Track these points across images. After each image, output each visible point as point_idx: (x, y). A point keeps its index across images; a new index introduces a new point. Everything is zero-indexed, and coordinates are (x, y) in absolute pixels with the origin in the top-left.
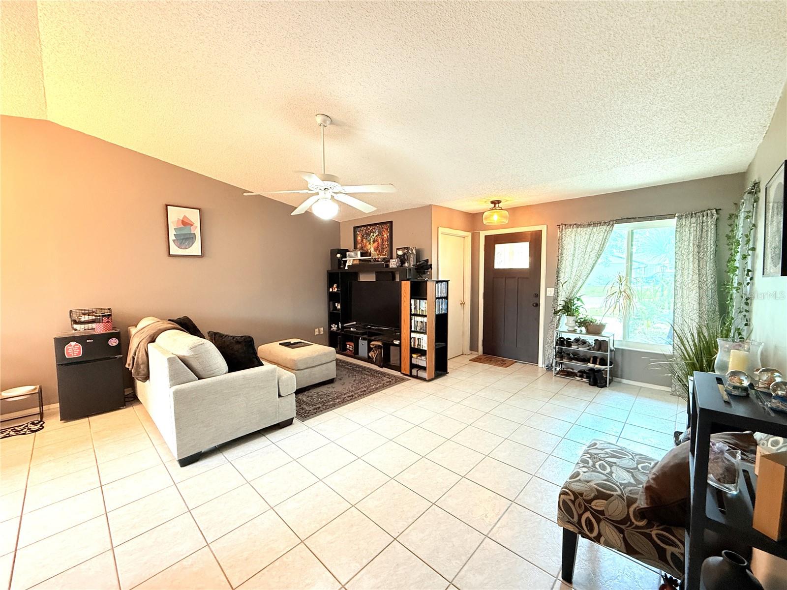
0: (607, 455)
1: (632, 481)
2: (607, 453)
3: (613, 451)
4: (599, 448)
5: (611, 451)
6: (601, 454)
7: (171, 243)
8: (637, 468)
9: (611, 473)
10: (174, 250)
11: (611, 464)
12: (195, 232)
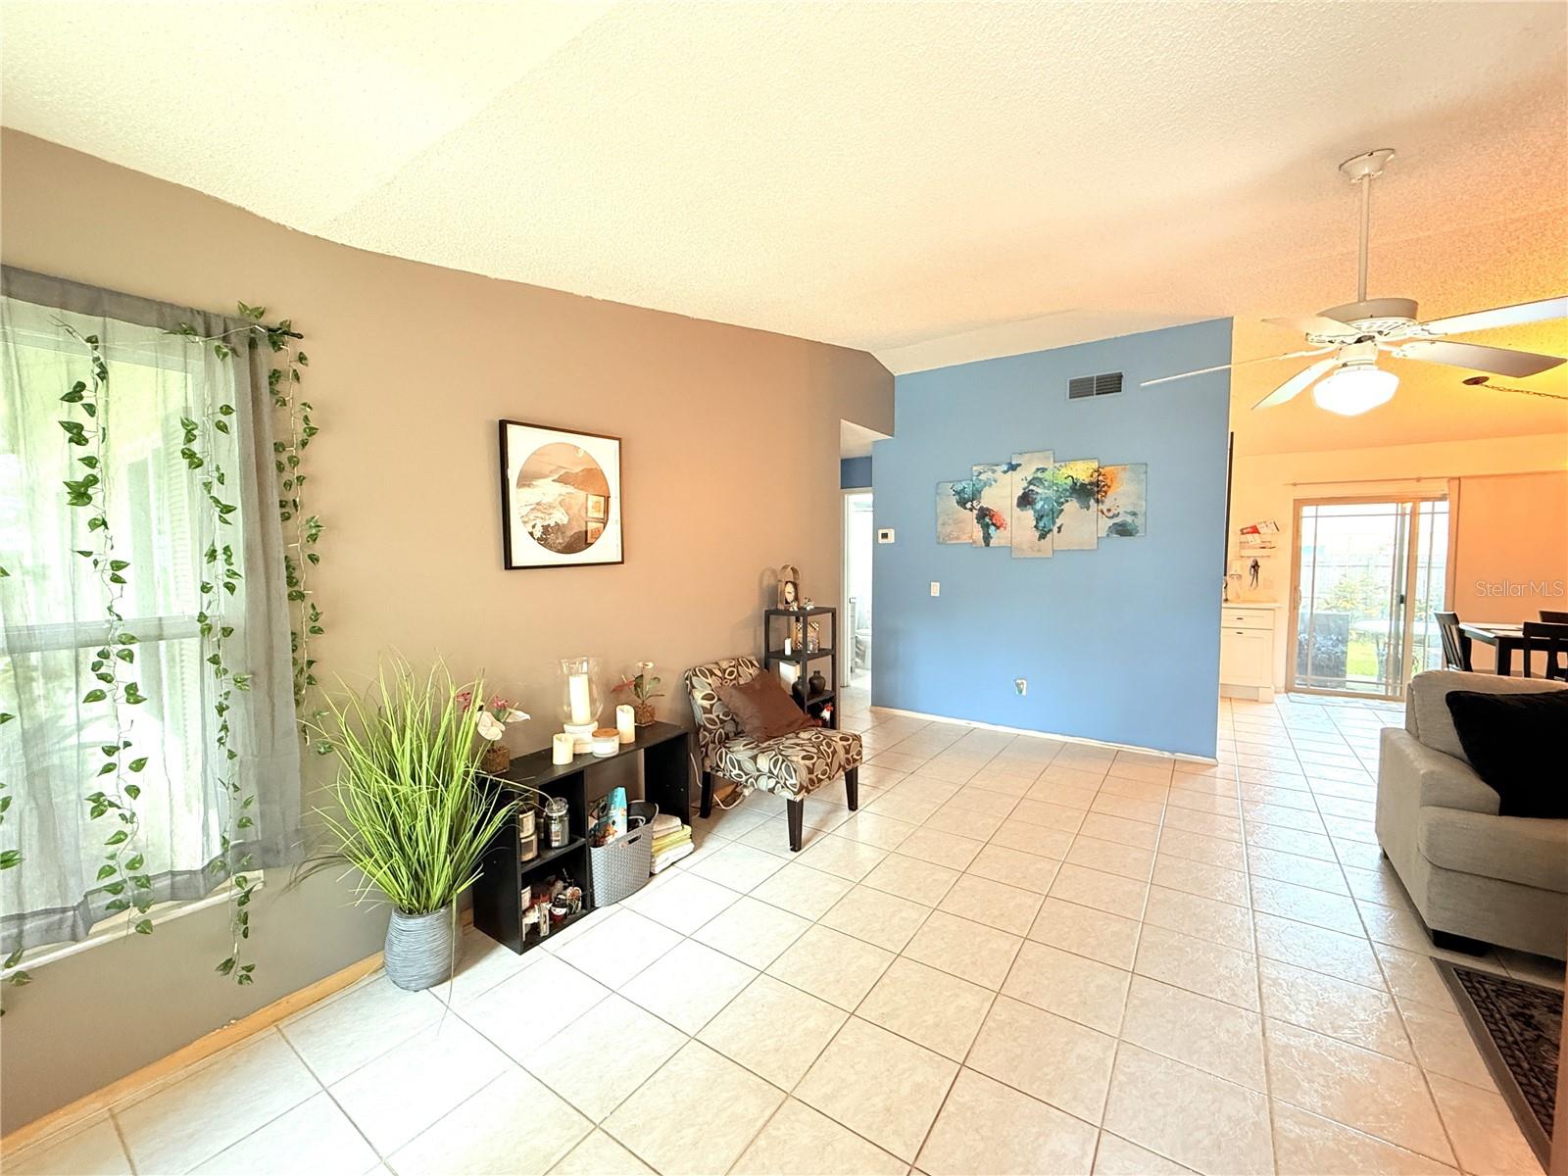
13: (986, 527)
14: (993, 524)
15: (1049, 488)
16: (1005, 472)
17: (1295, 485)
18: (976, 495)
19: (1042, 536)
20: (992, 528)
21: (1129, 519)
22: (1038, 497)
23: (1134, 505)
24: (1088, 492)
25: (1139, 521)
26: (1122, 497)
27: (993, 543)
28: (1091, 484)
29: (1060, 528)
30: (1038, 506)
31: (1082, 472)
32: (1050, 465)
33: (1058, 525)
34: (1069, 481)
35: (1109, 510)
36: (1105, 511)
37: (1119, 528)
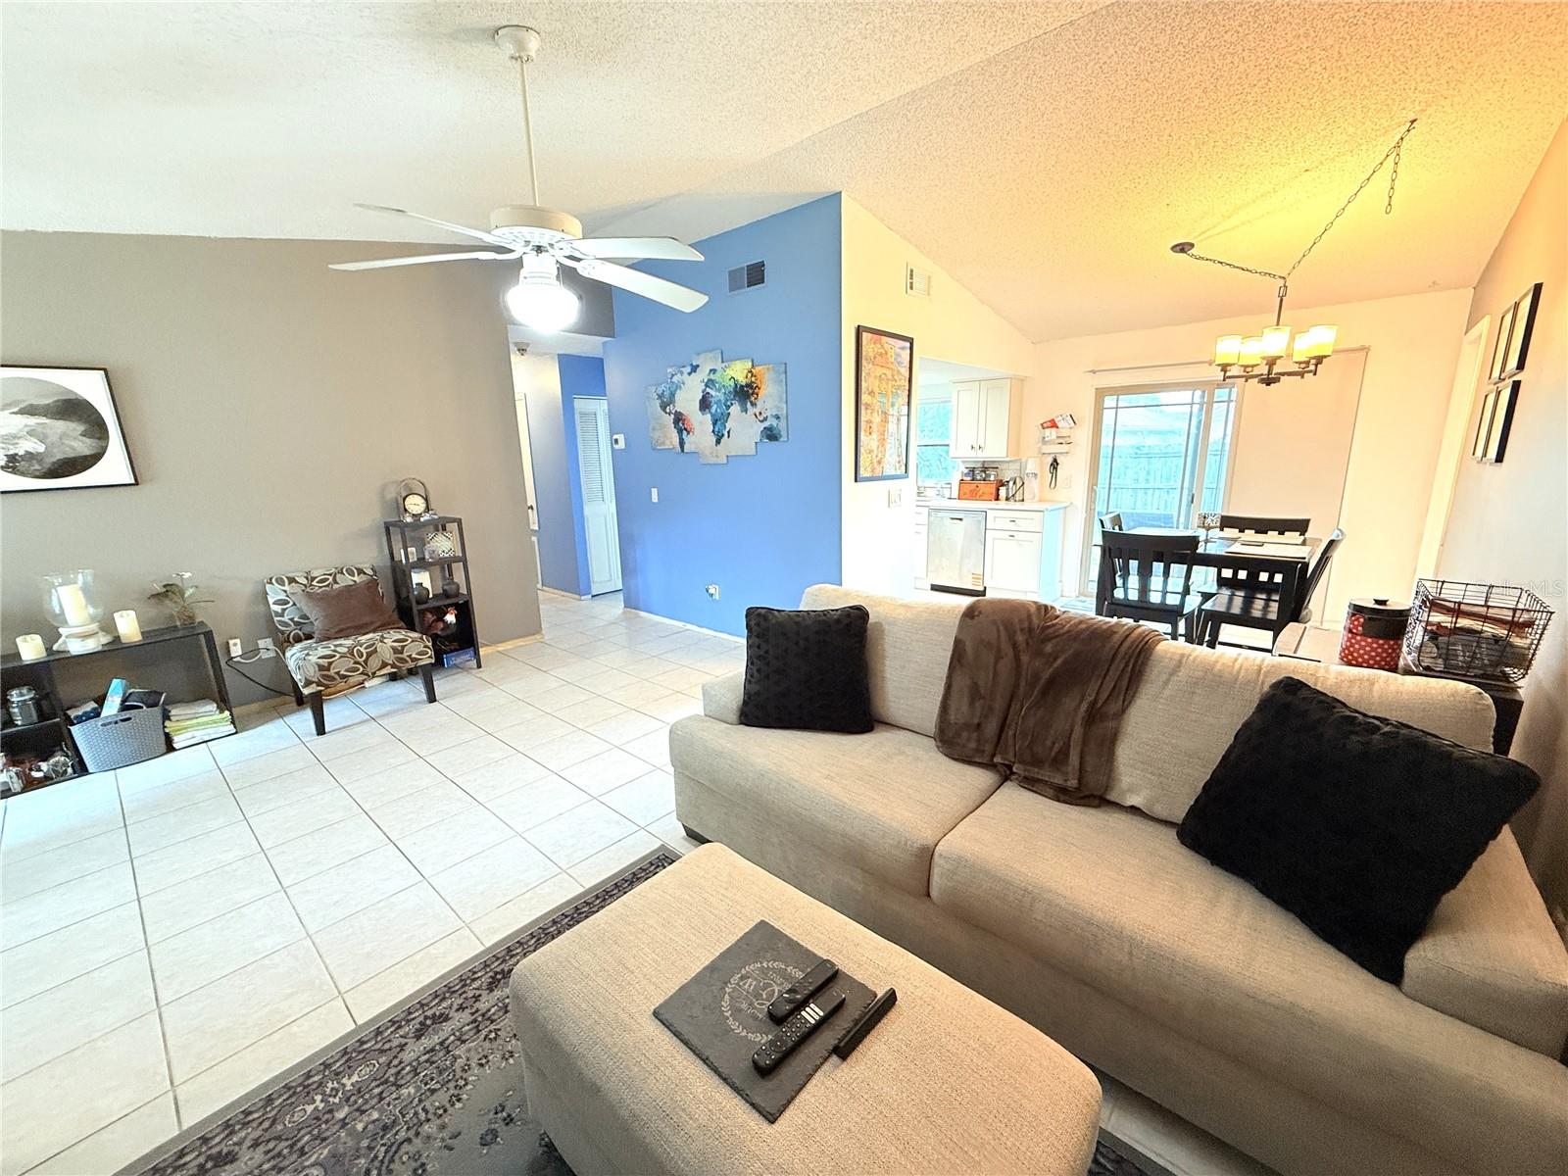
13: (680, 432)
14: (685, 429)
15: (719, 390)
16: (690, 374)
17: (1094, 372)
18: (672, 401)
19: (718, 442)
20: (685, 432)
21: (775, 423)
22: (713, 400)
23: (777, 407)
24: (745, 393)
25: (782, 425)
26: (769, 397)
27: (687, 448)
28: (747, 385)
29: (729, 432)
30: (713, 410)
31: (739, 372)
32: (719, 366)
33: (727, 430)
34: (732, 383)
35: (760, 413)
36: (758, 414)
37: (769, 432)
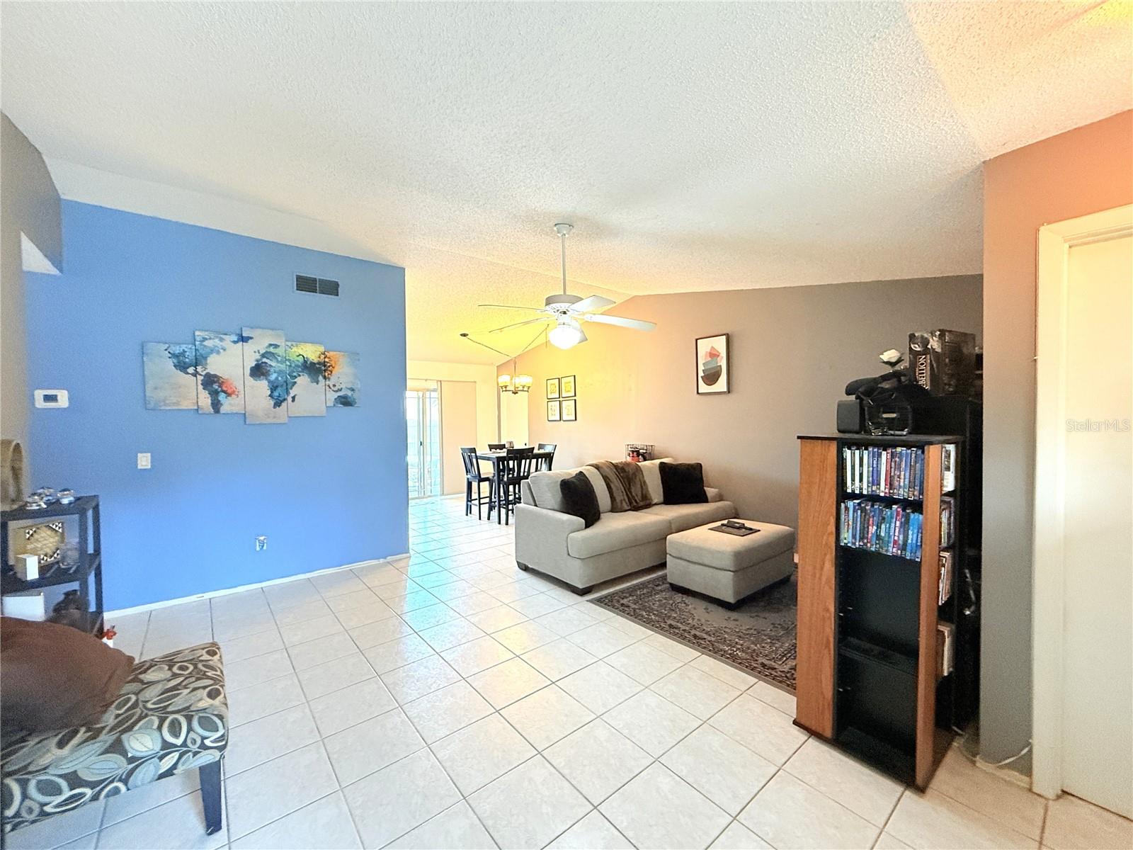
0: (184, 684)
1: (141, 676)
2: (185, 687)
3: (178, 694)
4: (201, 690)
5: (180, 693)
6: (193, 682)
7: (700, 379)
8: (137, 694)
9: (170, 668)
10: (704, 388)
11: (175, 676)
12: (721, 364)
13: (214, 394)
14: (223, 391)
15: (282, 362)
16: (235, 342)
18: (200, 360)
19: (277, 405)
20: (222, 395)
21: (349, 393)
22: (272, 370)
23: (351, 382)
24: (317, 370)
25: (356, 395)
26: (343, 375)
27: (223, 410)
28: (319, 363)
29: (294, 398)
30: (272, 377)
31: (311, 352)
32: (282, 343)
33: (292, 395)
34: (301, 359)
35: (334, 386)
36: (331, 386)
37: (343, 400)
